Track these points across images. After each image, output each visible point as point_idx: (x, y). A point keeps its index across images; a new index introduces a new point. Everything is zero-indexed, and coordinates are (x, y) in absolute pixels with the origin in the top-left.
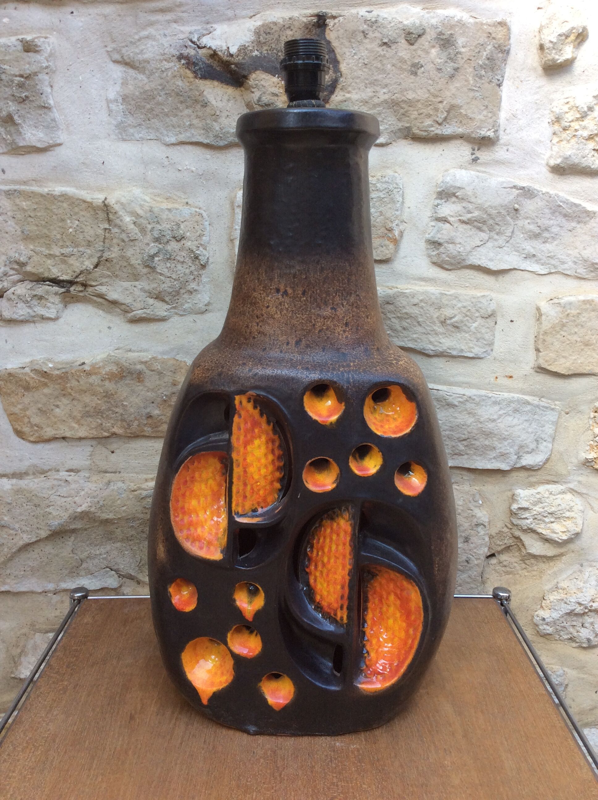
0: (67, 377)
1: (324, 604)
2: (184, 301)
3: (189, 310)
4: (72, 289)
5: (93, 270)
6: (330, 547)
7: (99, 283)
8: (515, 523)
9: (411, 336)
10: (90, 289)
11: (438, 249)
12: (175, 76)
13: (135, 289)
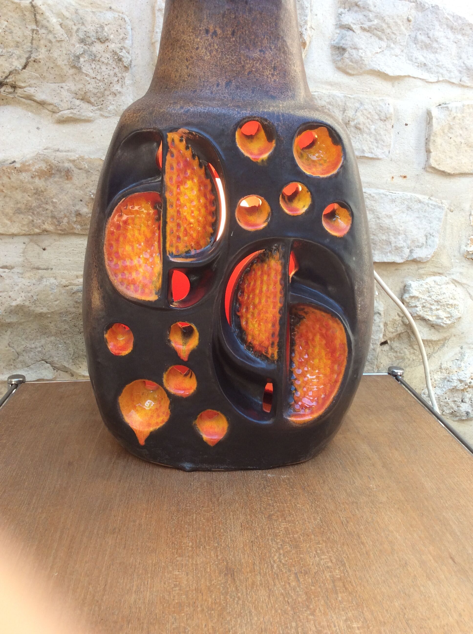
1: (256, 343)
2: (108, 103)
3: (114, 111)
5: (21, 70)
6: (261, 288)
7: (28, 84)
10: (19, 91)
11: (343, 54)
13: (62, 89)
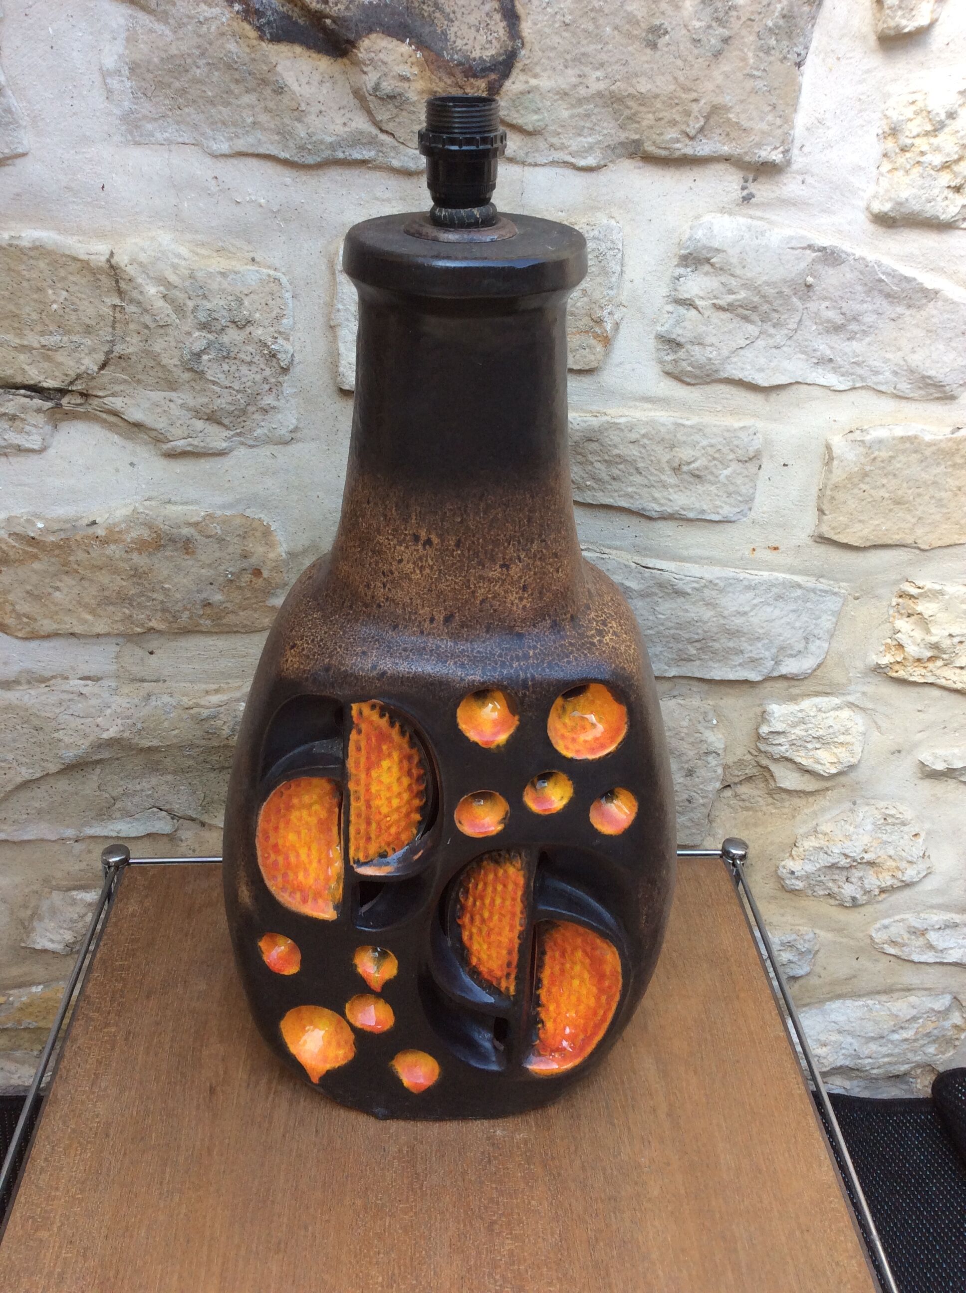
0: (69, 547)
2: (254, 425)
3: (264, 438)
4: (64, 401)
5: (97, 373)
7: (109, 392)
8: (763, 749)
9: (625, 489)
10: (95, 402)
11: (676, 352)
12: (223, 34)
13: (172, 405)
